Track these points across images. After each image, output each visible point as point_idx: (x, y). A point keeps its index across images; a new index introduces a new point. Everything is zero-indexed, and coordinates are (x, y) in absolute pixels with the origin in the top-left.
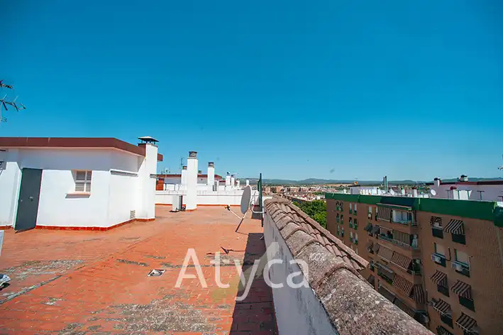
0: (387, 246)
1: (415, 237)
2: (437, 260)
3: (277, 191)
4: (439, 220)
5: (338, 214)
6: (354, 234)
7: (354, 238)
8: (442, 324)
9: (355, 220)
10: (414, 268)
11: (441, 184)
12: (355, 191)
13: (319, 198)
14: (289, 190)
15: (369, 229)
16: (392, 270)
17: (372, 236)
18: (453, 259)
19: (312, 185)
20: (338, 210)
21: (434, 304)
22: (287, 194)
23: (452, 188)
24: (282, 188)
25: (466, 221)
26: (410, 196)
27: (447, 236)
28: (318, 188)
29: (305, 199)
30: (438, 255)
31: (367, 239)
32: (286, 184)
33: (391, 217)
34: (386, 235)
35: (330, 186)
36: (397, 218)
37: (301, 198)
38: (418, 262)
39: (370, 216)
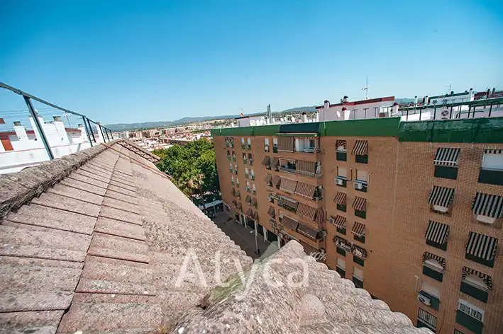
0: (289, 178)
1: (319, 163)
2: (340, 182)
3: (151, 134)
4: (343, 143)
5: (228, 152)
6: (250, 170)
7: (250, 174)
8: (338, 234)
9: (250, 155)
10: (318, 194)
11: (330, 106)
12: (243, 123)
13: (199, 136)
14: (164, 133)
15: (268, 163)
16: (294, 200)
17: (270, 169)
18: (354, 178)
19: (188, 124)
20: (228, 146)
21: (333, 220)
22: (164, 137)
23: (344, 109)
24: (155, 131)
25: (370, 140)
26: (300, 122)
27: (351, 158)
28: (194, 127)
29: (185, 139)
30: (339, 177)
31: (265, 173)
32: (159, 126)
33: (294, 146)
34: (287, 166)
35: (205, 123)
36: (300, 147)
37: (180, 139)
38: (320, 187)
39: (267, 148)
